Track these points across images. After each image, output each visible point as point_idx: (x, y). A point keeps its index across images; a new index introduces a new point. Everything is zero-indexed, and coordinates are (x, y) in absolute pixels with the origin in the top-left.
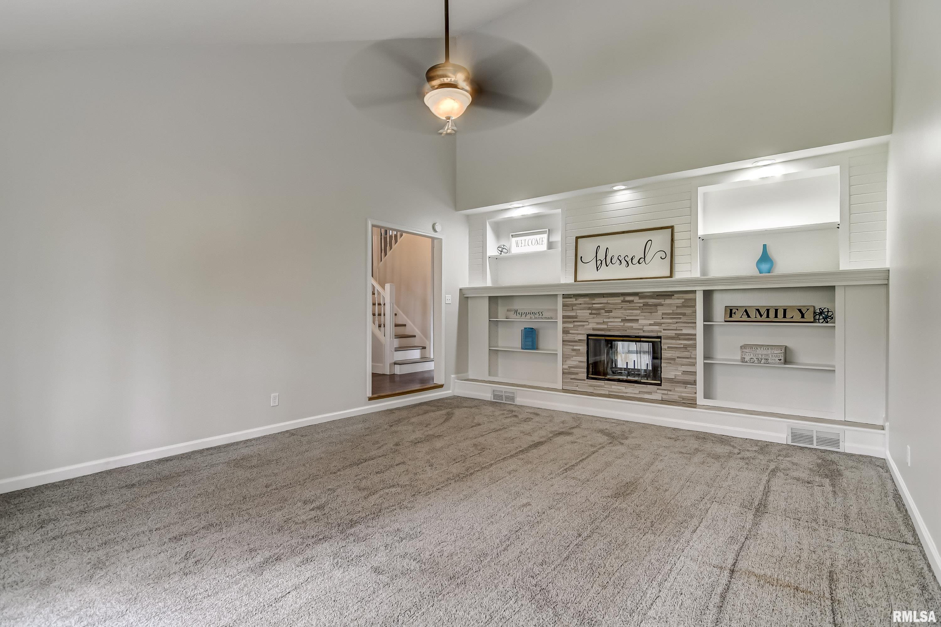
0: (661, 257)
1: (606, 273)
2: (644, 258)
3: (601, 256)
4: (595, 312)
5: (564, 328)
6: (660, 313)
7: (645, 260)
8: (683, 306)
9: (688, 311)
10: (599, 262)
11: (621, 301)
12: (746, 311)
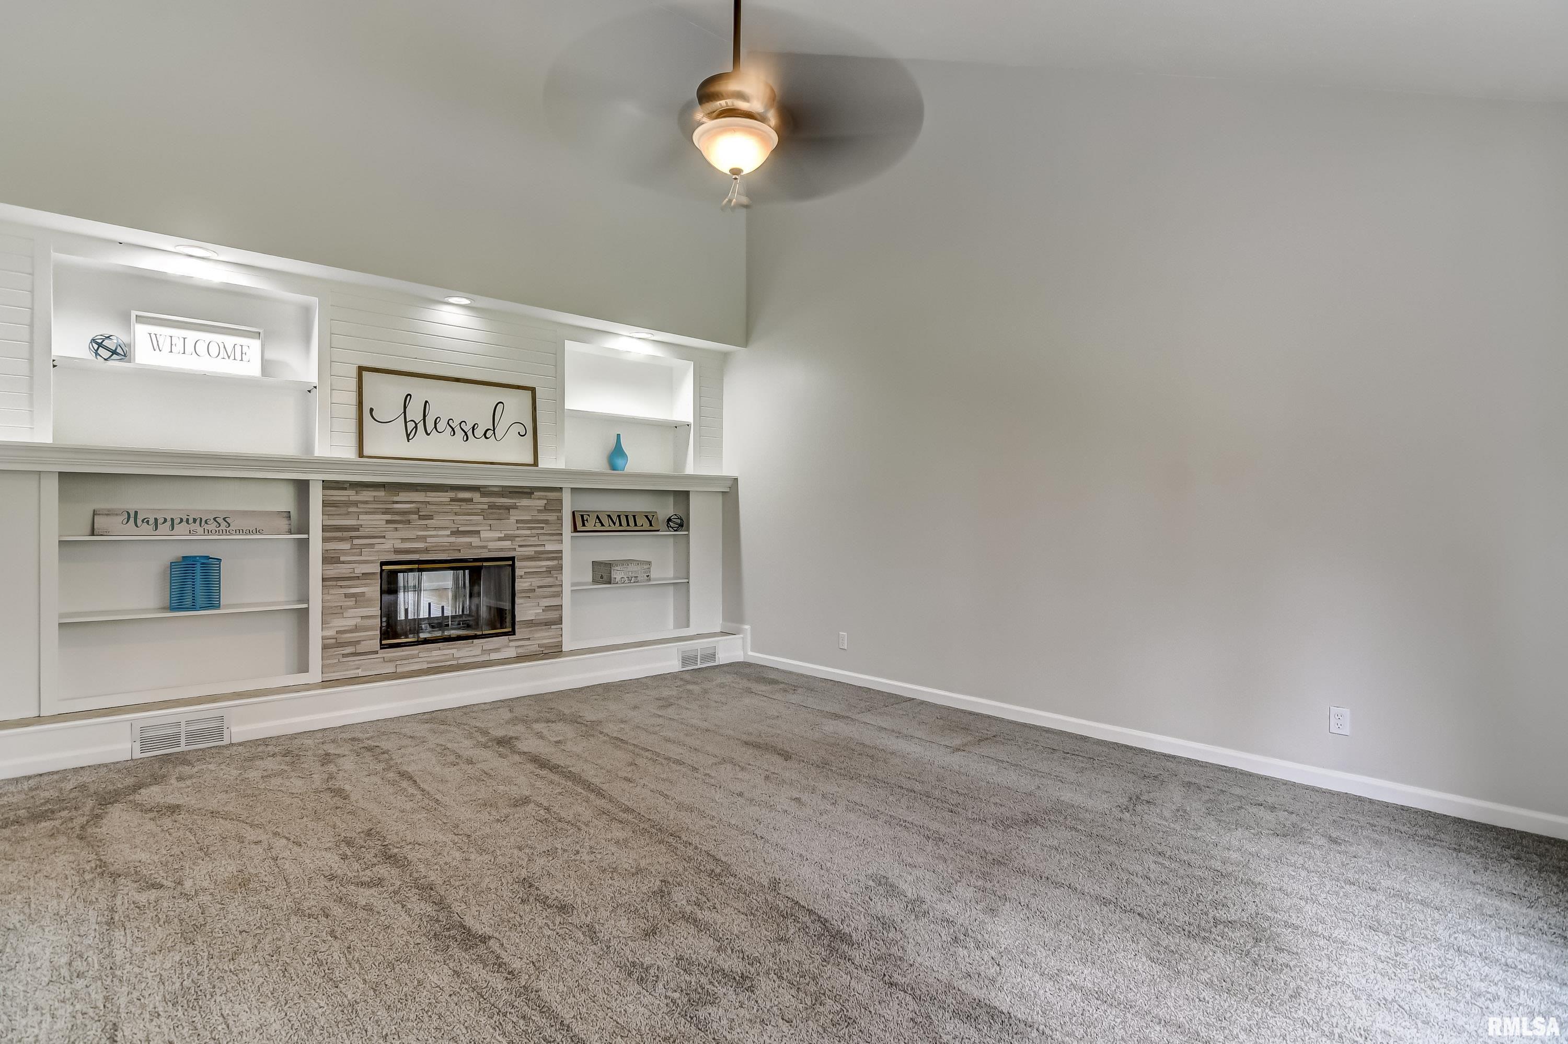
0: (519, 433)
1: (423, 446)
2: (494, 430)
3: (415, 413)
4: (401, 519)
5: (325, 551)
6: (513, 519)
7: (494, 433)
8: (546, 509)
9: (552, 517)
10: (411, 426)
11: (448, 500)
12: (598, 517)
